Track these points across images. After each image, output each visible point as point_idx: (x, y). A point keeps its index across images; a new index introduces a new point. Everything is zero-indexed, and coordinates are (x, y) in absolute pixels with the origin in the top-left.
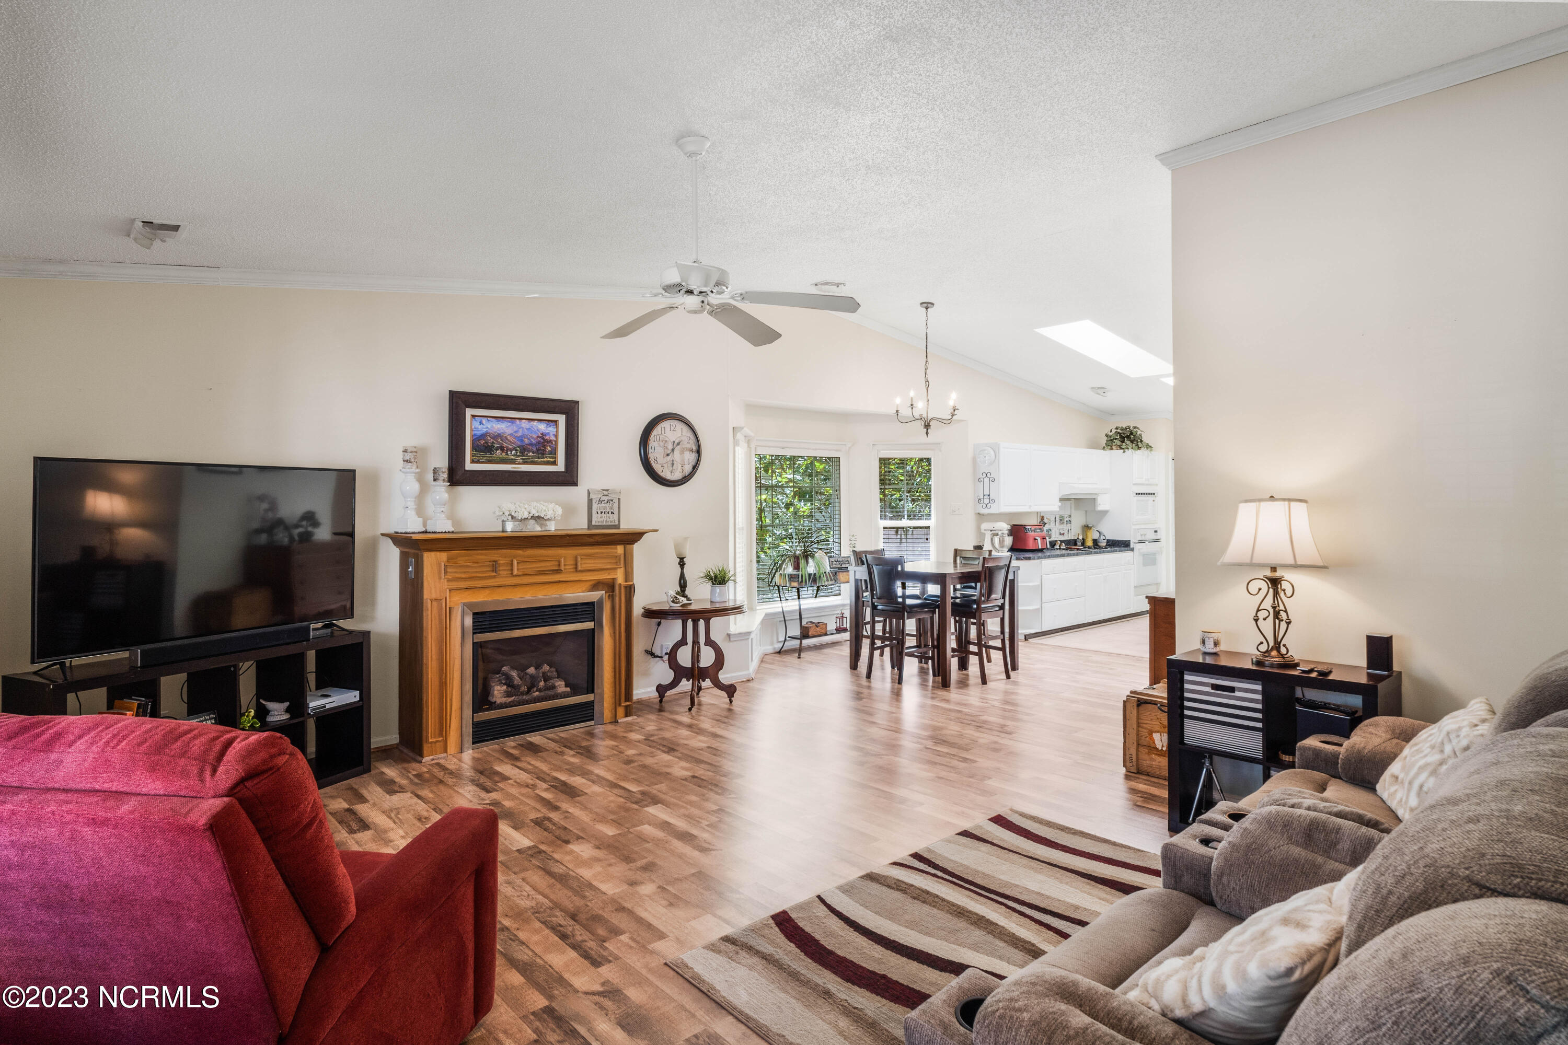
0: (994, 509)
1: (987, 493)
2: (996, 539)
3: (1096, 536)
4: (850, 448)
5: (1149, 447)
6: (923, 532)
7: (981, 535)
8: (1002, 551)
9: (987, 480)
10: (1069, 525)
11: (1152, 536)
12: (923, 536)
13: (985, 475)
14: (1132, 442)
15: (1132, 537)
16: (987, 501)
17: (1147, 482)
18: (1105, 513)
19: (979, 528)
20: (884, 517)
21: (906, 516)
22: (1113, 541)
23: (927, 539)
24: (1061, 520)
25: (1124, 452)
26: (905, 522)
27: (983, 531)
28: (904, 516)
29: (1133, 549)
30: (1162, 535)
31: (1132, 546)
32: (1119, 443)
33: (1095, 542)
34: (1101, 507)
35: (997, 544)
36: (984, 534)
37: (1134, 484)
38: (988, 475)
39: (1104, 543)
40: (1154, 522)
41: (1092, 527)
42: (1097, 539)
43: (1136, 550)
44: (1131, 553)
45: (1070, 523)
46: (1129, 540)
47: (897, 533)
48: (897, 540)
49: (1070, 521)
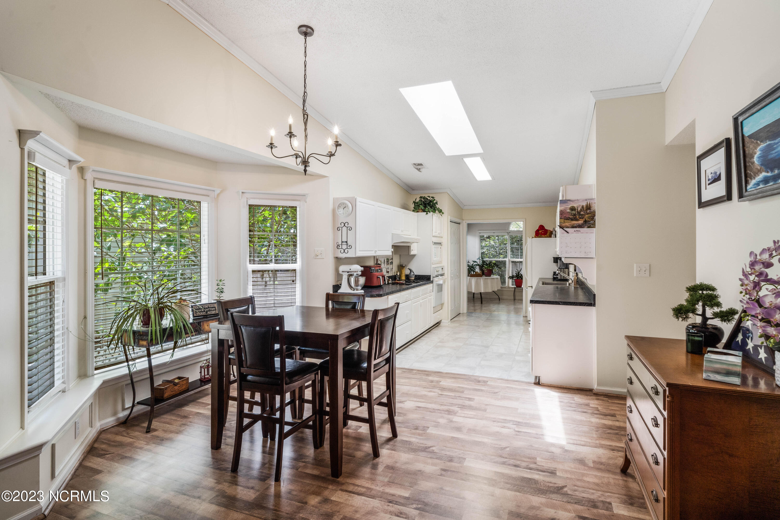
0: (351, 254)
1: (344, 240)
2: (352, 279)
3: (408, 272)
4: (218, 195)
5: (440, 211)
6: (289, 274)
7: (339, 276)
8: (357, 290)
9: (345, 229)
10: (391, 265)
11: (440, 272)
12: (290, 279)
13: (343, 224)
14: (431, 207)
15: (432, 274)
16: (344, 247)
17: (438, 236)
18: (414, 256)
19: (337, 270)
20: (252, 261)
21: (273, 260)
22: (420, 275)
23: (293, 281)
24: (387, 262)
25: (427, 214)
26: (272, 266)
27: (341, 273)
28: (271, 261)
29: (432, 282)
30: (446, 271)
31: (431, 280)
32: (423, 208)
33: (407, 277)
34: (412, 253)
35: (353, 284)
36: (342, 275)
37: (433, 236)
38: (346, 225)
39: (413, 278)
40: (440, 262)
41: (404, 266)
42: (408, 275)
43: (434, 283)
44: (431, 285)
45: (392, 264)
46: (430, 276)
47: (262, 277)
48: (264, 283)
49: (392, 262)
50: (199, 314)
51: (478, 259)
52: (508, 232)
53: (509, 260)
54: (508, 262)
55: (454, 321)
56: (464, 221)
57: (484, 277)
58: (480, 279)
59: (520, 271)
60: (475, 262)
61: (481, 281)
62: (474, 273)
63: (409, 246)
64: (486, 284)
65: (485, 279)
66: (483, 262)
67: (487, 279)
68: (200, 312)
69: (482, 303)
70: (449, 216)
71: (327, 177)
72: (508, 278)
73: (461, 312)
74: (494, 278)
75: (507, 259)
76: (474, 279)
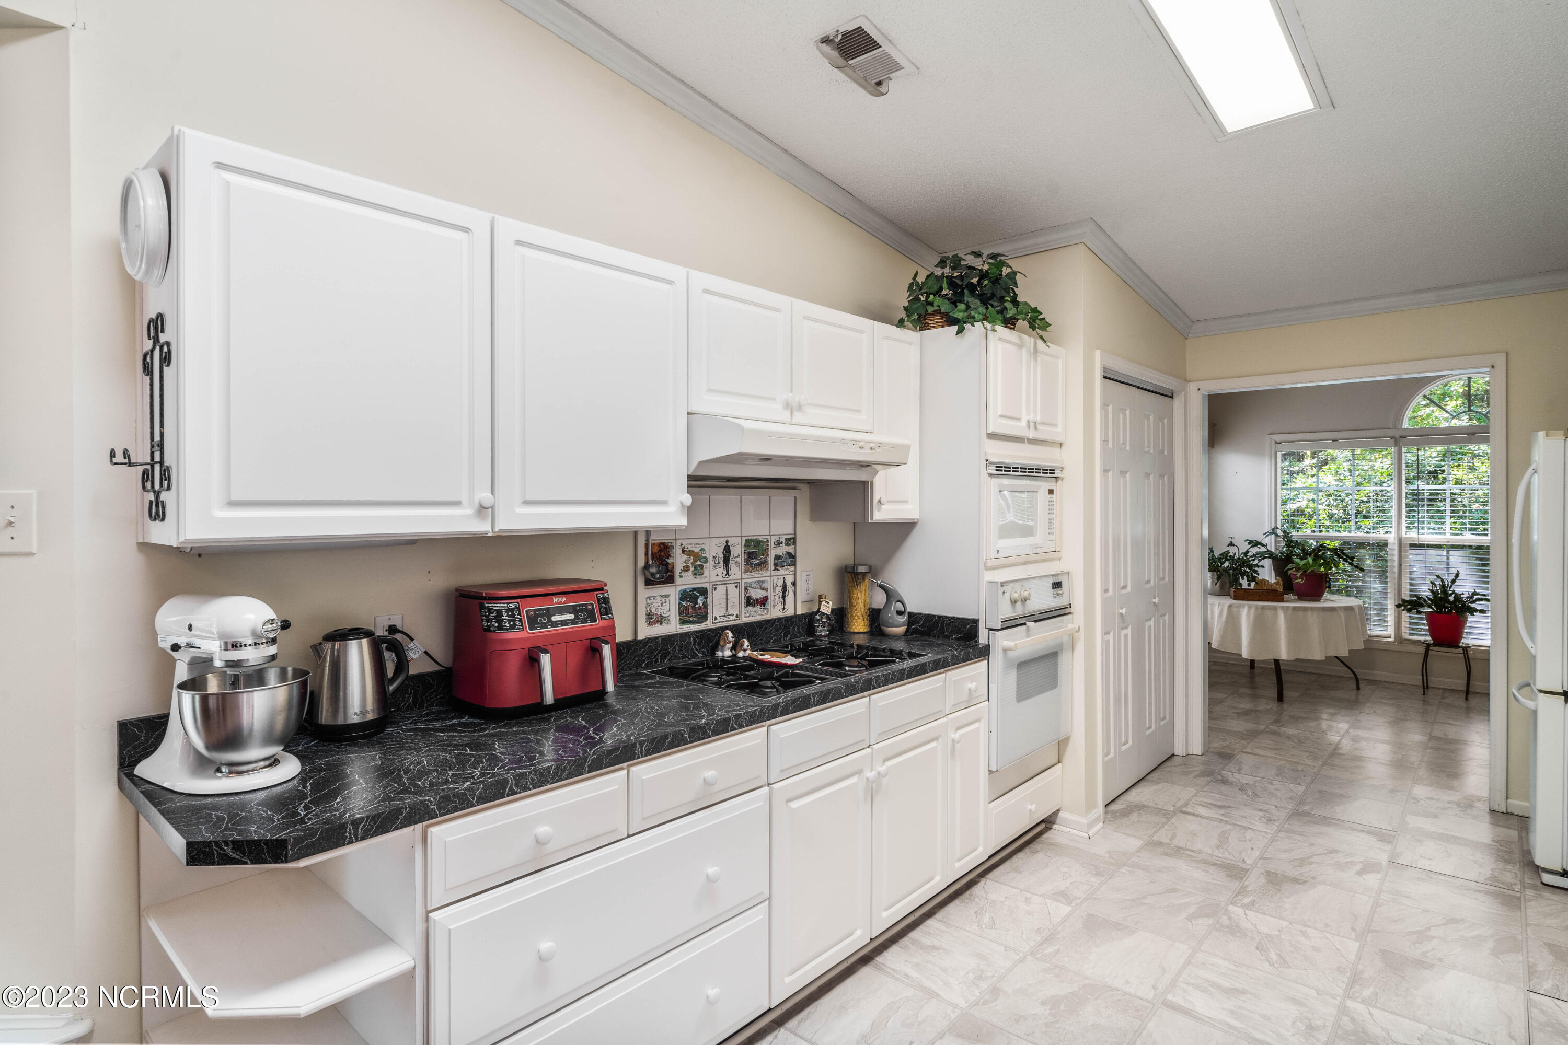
1: (157, 429)
3: (879, 599)
5: (1033, 319)
8: (235, 768)
9: (157, 361)
11: (1043, 599)
13: (152, 333)
14: (986, 301)
15: (992, 611)
16: (157, 477)
17: (1032, 434)
22: (929, 618)
25: (960, 331)
29: (985, 652)
30: (1075, 594)
31: (982, 640)
32: (947, 308)
34: (883, 514)
37: (992, 436)
39: (901, 630)
40: (1052, 555)
41: (864, 575)
42: (879, 611)
43: (996, 656)
44: (980, 667)
45: (794, 564)
46: (976, 622)
49: (792, 556)
51: (1267, 534)
52: (1397, 434)
53: (1399, 537)
54: (1396, 547)
56: (1193, 387)
57: (1292, 603)
58: (1275, 608)
59: (1453, 581)
60: (1256, 544)
61: (1276, 617)
62: (1253, 584)
63: (864, 482)
64: (1297, 631)
65: (1295, 609)
66: (1290, 543)
67: (1305, 609)
69: (1280, 698)
70: (1098, 353)
71: (61, 28)
72: (1399, 606)
73: (1179, 750)
74: (1333, 609)
75: (1389, 535)
76: (1250, 607)
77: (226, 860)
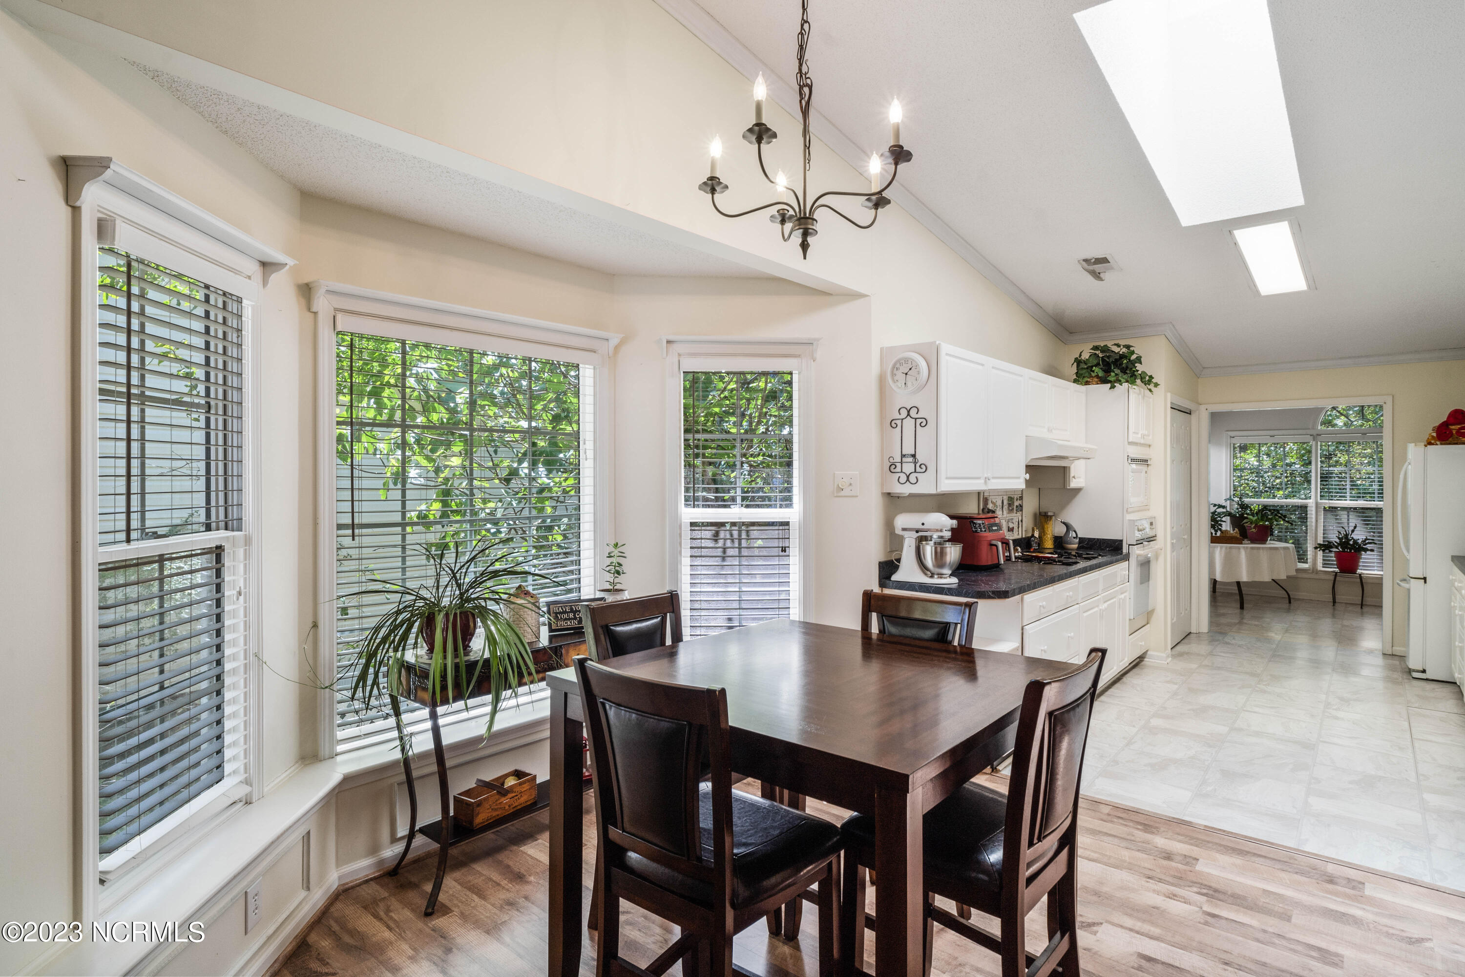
0: (925, 486)
1: (908, 449)
2: (929, 550)
3: (1060, 530)
4: (617, 348)
5: (1148, 380)
6: (774, 533)
7: (894, 540)
8: (941, 576)
9: (909, 424)
10: (1019, 514)
11: (1149, 532)
12: (775, 543)
13: (904, 413)
14: (1124, 371)
15: (1127, 537)
16: (908, 468)
17: (1142, 441)
18: (1077, 491)
19: (889, 525)
20: (692, 501)
21: (739, 499)
22: (1090, 540)
23: (784, 549)
24: (1010, 505)
25: (1113, 387)
26: (737, 513)
27: (898, 531)
28: (733, 499)
29: (1127, 558)
30: (1160, 529)
31: (1125, 551)
32: (1101, 374)
33: (1059, 542)
34: (1074, 484)
35: (929, 561)
36: (901, 539)
37: (1130, 443)
38: (913, 413)
39: (1076, 546)
40: (1145, 508)
41: (1051, 517)
42: (1061, 537)
43: (1133, 559)
44: (1125, 564)
45: (1022, 510)
46: (1121, 541)
47: (716, 535)
48: (719, 552)
49: (1021, 506)
50: (563, 624)
51: (1226, 500)
52: (1314, 433)
53: (1317, 504)
54: (1314, 509)
55: (1181, 655)
56: (1203, 408)
57: (1247, 545)
58: (1239, 548)
59: (1353, 531)
60: (1220, 506)
61: (1239, 553)
62: (1219, 534)
63: (1064, 467)
64: (1253, 563)
65: (1252, 548)
66: (1244, 506)
67: (1258, 548)
68: (566, 619)
69: (1242, 607)
70: (1169, 395)
71: (868, 296)
72: (1316, 548)
73: (1193, 630)
74: (1276, 549)
75: (1311, 503)
76: (1221, 548)
77: (990, 597)
